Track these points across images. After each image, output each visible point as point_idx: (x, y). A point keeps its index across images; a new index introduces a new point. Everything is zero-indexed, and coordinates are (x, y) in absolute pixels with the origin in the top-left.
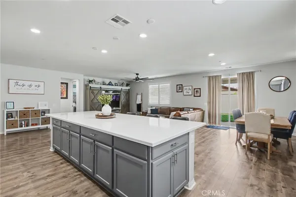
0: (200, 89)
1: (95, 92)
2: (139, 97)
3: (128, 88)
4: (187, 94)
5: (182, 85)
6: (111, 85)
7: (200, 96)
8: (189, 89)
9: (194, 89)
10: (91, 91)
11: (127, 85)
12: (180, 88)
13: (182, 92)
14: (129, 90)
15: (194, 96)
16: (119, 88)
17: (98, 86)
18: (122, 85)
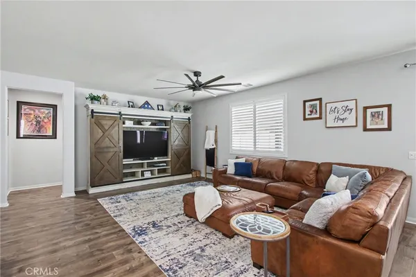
0: (389, 107)
1: (104, 122)
2: (211, 134)
3: (187, 115)
4: (340, 123)
5: (320, 100)
6: (148, 108)
7: (389, 129)
8: (347, 109)
9: (365, 109)
10: (93, 120)
11: (186, 109)
12: (314, 110)
13: (320, 118)
14: (189, 119)
15: (365, 129)
16: (166, 115)
17: (115, 110)
18: (175, 108)
